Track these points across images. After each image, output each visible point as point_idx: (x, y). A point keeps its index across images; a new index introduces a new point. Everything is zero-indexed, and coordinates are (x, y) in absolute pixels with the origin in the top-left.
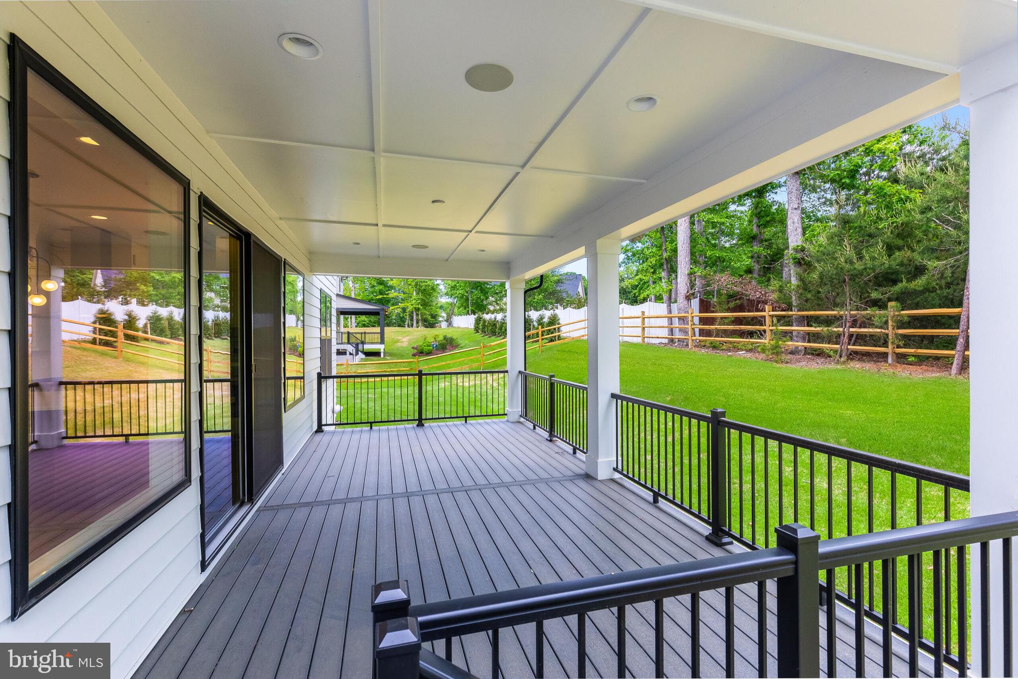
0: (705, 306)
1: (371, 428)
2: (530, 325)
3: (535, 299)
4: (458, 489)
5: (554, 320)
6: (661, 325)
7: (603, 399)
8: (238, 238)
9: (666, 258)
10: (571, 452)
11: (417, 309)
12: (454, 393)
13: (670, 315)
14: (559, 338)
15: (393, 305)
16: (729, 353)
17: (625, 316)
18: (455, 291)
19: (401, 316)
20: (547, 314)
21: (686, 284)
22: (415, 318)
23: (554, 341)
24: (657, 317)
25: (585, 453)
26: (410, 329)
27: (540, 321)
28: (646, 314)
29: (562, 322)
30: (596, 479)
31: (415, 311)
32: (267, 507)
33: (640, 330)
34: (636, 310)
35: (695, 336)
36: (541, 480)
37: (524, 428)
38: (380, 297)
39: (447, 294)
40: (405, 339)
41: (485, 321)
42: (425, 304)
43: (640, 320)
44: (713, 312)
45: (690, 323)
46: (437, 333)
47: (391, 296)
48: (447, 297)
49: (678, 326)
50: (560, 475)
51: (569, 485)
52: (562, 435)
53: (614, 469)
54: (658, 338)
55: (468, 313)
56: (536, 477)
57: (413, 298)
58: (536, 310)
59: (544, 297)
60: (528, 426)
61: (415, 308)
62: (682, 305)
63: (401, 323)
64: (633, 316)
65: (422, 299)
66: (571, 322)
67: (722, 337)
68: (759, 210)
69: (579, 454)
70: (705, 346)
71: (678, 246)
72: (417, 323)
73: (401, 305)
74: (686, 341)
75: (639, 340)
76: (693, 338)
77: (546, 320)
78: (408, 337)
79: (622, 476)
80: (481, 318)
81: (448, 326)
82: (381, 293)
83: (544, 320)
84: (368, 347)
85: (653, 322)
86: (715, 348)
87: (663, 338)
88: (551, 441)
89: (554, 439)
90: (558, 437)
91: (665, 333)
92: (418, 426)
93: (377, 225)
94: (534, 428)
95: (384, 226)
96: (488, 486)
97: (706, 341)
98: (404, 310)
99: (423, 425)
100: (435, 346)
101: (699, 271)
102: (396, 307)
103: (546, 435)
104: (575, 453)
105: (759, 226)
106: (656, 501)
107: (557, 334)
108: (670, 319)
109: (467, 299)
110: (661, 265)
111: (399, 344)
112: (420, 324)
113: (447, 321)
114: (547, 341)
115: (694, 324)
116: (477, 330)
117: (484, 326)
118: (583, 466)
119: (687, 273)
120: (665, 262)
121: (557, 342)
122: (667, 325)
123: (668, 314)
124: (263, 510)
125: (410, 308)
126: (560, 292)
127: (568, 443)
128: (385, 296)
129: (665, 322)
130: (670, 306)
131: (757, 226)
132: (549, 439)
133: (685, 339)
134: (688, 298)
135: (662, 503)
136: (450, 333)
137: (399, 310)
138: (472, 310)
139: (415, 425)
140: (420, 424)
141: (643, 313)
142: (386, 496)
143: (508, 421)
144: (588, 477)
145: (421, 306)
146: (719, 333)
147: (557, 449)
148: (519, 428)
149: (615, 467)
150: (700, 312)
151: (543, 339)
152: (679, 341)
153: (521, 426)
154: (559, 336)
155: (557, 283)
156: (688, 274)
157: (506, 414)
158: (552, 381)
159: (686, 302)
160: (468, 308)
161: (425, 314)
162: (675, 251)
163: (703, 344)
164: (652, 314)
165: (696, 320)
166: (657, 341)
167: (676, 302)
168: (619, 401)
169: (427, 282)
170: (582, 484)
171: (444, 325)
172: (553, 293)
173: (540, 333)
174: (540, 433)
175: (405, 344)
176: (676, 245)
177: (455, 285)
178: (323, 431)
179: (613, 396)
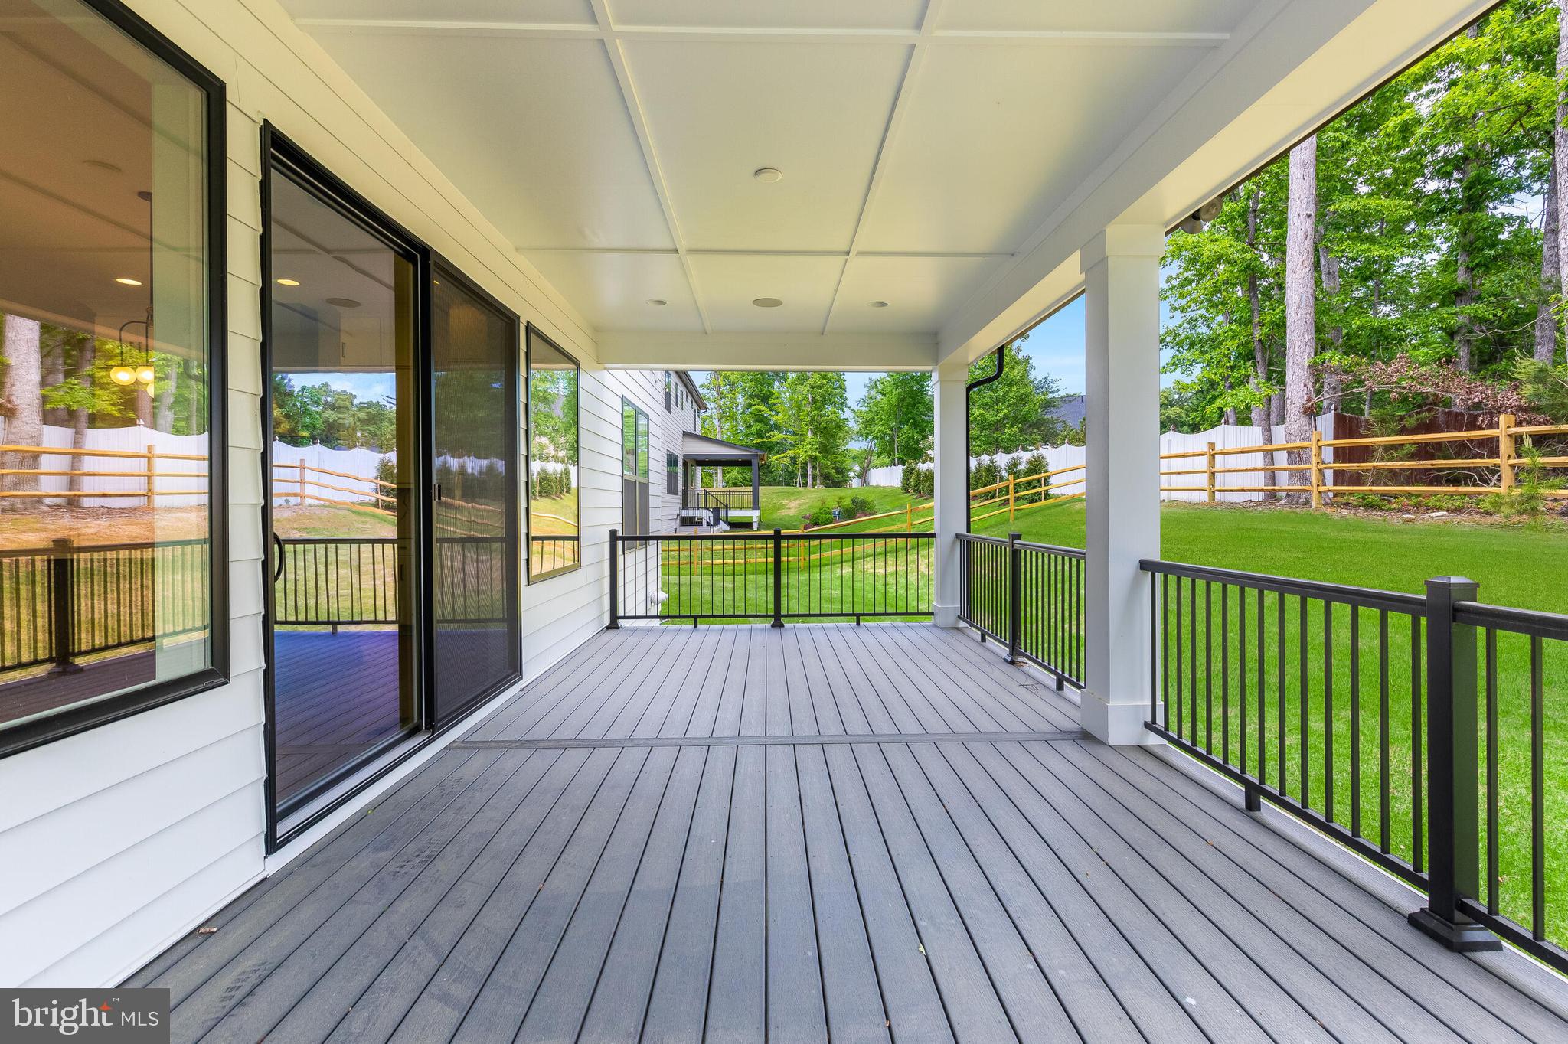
0: (1345, 426)
1: (696, 626)
2: (996, 476)
3: (1004, 434)
4: (807, 740)
5: (1037, 466)
6: (1250, 466)
7: (1121, 572)
8: (408, 256)
9: (1260, 340)
10: (1054, 685)
11: (814, 459)
12: (858, 585)
13: (1270, 447)
14: (1047, 496)
15: (778, 453)
16: (1406, 516)
17: (1174, 452)
18: (872, 428)
19: (790, 470)
20: (1025, 457)
21: (1305, 385)
22: (809, 472)
23: (1036, 501)
24: (1242, 452)
25: (1079, 687)
26: (802, 489)
27: (1013, 469)
28: (1218, 448)
29: (1051, 469)
30: (1102, 743)
31: (811, 462)
32: (468, 742)
33: (1205, 477)
34: (1198, 442)
35: (1324, 484)
36: (981, 735)
37: (964, 639)
38: (759, 440)
39: (859, 434)
40: (792, 505)
41: (919, 474)
42: (826, 450)
43: (1205, 460)
44: (1367, 436)
45: (1314, 460)
46: (842, 495)
47: (774, 439)
48: (861, 438)
49: (1286, 465)
50: (1024, 729)
51: (1038, 749)
52: (1034, 654)
53: (1146, 725)
54: (1243, 490)
55: (893, 463)
56: (971, 729)
57: (808, 441)
58: (1007, 451)
59: (1021, 430)
60: (973, 635)
61: (811, 457)
62: (1295, 426)
63: (789, 480)
64: (1190, 452)
65: (822, 443)
66: (1070, 467)
67: (1386, 485)
68: (1471, 236)
69: (1069, 690)
70: (1348, 504)
71: (1288, 312)
72: (814, 479)
73: (790, 453)
74: (1304, 495)
75: (1204, 497)
76: (1322, 489)
77: (1023, 467)
78: (798, 501)
79: (1166, 742)
80: (912, 469)
81: (862, 485)
82: (759, 434)
83: (1019, 468)
84: (734, 514)
85: (1233, 462)
86: (1370, 506)
87: (1255, 490)
88: (1012, 663)
89: (1021, 659)
90: (1027, 657)
91: (1258, 480)
92: (773, 626)
93: (676, 251)
94: (983, 640)
95: (691, 251)
96: (868, 739)
97: (1351, 493)
98: (794, 460)
99: (782, 626)
100: (837, 513)
101: (1334, 358)
102: (782, 455)
103: (1004, 651)
104: (1060, 687)
105: (1470, 270)
106: (1252, 805)
107: (1044, 488)
108: (1269, 454)
109: (892, 440)
110: (1250, 356)
111: (784, 512)
112: (818, 482)
113: (860, 476)
114: (1025, 502)
115: (1323, 463)
116: (905, 488)
117: (918, 482)
118: (1076, 715)
119: (1306, 364)
120: (1258, 348)
121: (1043, 503)
122: (1262, 465)
123: (1265, 444)
124: (457, 748)
125: (803, 457)
126: (1051, 422)
127: (1048, 669)
128: (765, 440)
129: (1258, 461)
130: (1270, 430)
131: (1468, 268)
132: (1009, 659)
133: (1302, 490)
134: (1312, 412)
135: (1269, 810)
136: (863, 494)
137: (786, 461)
138: (899, 459)
139: (769, 625)
140: (778, 624)
141: (1212, 445)
142: (670, 741)
143: (935, 626)
144: (1086, 737)
145: (820, 453)
146: (1379, 477)
147: (1023, 680)
148: (954, 639)
149: (1149, 719)
150: (1336, 438)
151: (1017, 499)
152: (1288, 496)
153: (960, 636)
154: (1046, 492)
155: (1045, 407)
156: (1310, 366)
157: (932, 614)
158: (1016, 547)
159: (1304, 420)
160: (894, 454)
161: (827, 467)
162: (1280, 325)
163: (1343, 500)
164: (1230, 446)
165: (1328, 454)
166: (1240, 498)
167: (1282, 420)
168: (1159, 576)
169: (828, 416)
170: (1072, 751)
171: (856, 483)
172: (1038, 424)
173: (1011, 487)
174: (993, 648)
175: (792, 512)
176: (1283, 311)
177: (873, 419)
178: (618, 628)
179: (1144, 565)
